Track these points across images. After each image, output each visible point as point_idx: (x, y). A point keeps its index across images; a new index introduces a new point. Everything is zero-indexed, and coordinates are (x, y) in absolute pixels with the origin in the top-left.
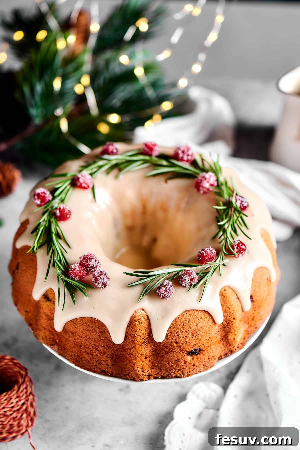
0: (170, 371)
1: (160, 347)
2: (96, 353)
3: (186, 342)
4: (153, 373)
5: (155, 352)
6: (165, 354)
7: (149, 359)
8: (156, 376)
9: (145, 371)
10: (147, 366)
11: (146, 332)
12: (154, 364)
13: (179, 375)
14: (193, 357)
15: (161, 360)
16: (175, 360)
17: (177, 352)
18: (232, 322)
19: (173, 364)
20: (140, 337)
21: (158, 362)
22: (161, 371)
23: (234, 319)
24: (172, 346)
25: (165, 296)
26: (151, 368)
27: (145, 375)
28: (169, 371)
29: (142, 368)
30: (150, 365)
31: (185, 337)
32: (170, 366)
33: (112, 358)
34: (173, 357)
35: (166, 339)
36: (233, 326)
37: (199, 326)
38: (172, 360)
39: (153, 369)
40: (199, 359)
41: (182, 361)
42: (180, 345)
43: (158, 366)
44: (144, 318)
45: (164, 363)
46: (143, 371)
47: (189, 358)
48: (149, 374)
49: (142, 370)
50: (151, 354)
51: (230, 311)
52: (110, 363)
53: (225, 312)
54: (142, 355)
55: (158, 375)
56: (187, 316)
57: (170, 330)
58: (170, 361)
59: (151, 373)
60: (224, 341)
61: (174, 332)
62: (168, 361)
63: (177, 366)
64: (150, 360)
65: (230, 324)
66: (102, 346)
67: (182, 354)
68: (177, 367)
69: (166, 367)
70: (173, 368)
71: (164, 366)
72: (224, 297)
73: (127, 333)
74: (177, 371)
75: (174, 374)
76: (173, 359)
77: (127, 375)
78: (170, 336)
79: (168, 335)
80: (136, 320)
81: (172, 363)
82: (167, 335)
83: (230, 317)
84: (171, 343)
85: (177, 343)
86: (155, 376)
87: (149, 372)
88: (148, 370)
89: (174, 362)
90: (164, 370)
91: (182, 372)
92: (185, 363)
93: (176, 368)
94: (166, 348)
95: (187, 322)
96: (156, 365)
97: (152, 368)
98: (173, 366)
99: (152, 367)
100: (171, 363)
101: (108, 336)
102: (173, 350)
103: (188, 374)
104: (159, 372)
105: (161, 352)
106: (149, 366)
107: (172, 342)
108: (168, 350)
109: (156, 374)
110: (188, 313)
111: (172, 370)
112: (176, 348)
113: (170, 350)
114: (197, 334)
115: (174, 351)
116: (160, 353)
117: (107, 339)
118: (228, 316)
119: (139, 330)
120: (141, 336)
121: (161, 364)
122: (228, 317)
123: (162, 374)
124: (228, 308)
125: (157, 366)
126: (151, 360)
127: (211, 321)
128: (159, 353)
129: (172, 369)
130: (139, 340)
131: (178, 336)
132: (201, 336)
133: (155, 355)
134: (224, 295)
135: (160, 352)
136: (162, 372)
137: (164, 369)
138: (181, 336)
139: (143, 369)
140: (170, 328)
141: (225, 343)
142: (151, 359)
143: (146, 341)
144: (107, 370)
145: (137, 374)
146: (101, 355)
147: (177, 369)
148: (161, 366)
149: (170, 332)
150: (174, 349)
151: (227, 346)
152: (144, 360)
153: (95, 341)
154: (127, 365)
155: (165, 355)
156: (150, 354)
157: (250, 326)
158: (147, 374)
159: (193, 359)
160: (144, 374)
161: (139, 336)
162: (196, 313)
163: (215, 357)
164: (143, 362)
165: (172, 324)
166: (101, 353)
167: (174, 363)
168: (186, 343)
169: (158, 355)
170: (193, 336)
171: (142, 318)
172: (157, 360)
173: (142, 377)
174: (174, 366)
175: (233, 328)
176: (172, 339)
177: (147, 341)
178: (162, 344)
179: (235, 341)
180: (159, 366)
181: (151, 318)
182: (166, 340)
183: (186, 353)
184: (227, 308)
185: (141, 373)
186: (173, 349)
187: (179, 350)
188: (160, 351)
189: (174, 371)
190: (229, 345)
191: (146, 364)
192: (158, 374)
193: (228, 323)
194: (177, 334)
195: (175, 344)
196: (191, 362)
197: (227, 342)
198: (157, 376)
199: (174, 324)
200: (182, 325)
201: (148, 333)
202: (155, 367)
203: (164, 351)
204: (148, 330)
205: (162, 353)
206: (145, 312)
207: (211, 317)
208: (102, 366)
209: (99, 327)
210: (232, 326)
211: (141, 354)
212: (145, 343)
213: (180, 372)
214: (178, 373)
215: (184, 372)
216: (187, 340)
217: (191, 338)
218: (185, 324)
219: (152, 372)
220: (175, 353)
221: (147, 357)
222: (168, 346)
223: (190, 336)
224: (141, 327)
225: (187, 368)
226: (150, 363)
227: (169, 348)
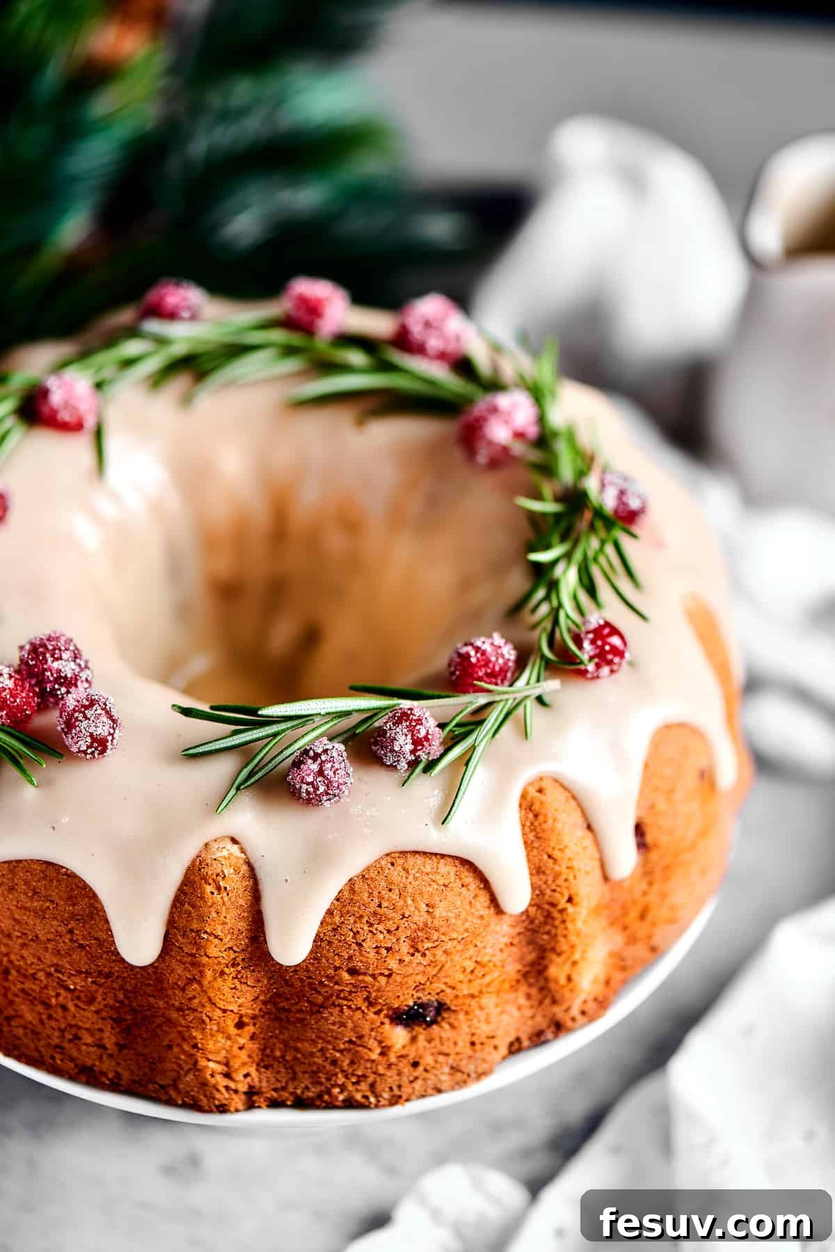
0: (329, 1079)
1: (292, 985)
2: (61, 999)
3: (387, 973)
4: (264, 1084)
5: (275, 1004)
6: (312, 1013)
7: (250, 1029)
8: (275, 1095)
9: (234, 1075)
10: (243, 1055)
11: (242, 925)
12: (268, 1051)
13: (358, 1097)
14: (414, 1033)
15: (296, 1035)
16: (346, 1039)
17: (353, 1006)
18: (562, 911)
19: (338, 1055)
20: (217, 941)
21: (285, 1043)
22: (294, 1078)
23: (570, 900)
24: (336, 983)
25: (318, 793)
26: (258, 1065)
27: (236, 1091)
28: (323, 1080)
29: (225, 1061)
30: (254, 1055)
31: (384, 952)
32: (329, 1061)
33: (118, 1021)
34: (339, 1028)
35: (315, 954)
36: (566, 928)
37: (437, 913)
38: (336, 1038)
39: (266, 1067)
40: (437, 1042)
41: (372, 1043)
42: (364, 981)
43: (283, 1057)
44: (237, 871)
45: (305, 1046)
46: (227, 1075)
47: (399, 1036)
48: (251, 1087)
49: (226, 1069)
50: (260, 1010)
51: (557, 868)
52: (109, 1040)
53: (537, 871)
54: (224, 1011)
55: (282, 1093)
56: (396, 874)
57: (328, 919)
58: (329, 1042)
59: (256, 1083)
60: (530, 985)
61: (344, 930)
62: (321, 1041)
63: (352, 1062)
64: (254, 1033)
65: (553, 919)
66: (80, 972)
67: (371, 1016)
68: (355, 1067)
69: (315, 1063)
70: (338, 1070)
71: (306, 1061)
72: (536, 816)
73: (171, 924)
74: (354, 1080)
75: (342, 1092)
76: (338, 1033)
77: (169, 1085)
78: (330, 943)
79: (322, 940)
80: (205, 879)
81: (334, 1049)
82: (318, 939)
83: (556, 894)
84: (331, 972)
85: (353, 972)
86: (272, 1095)
87: (249, 1079)
88: (247, 1073)
89: (342, 1046)
90: (306, 1076)
91: (372, 1086)
92: (382, 1054)
93: (350, 1071)
94: (315, 989)
95: (395, 895)
96: (278, 1054)
97: (262, 1064)
98: (339, 1062)
99: (262, 1060)
100: (331, 1051)
101: (102, 936)
102: (340, 1001)
103: (393, 1096)
104: (287, 1082)
105: (296, 1004)
106: (250, 1056)
107: (336, 969)
108: (320, 999)
109: (275, 1090)
110: (400, 861)
111: (333, 1075)
112: (350, 992)
113: (327, 998)
114: (428, 945)
115: (345, 1002)
116: (294, 1009)
117: (100, 943)
118: (548, 886)
119: (214, 915)
120: (221, 940)
121: (293, 1053)
122: (548, 892)
123: (299, 1091)
124: (550, 857)
125: (281, 1060)
126: (260, 1033)
127: (484, 899)
128: (287, 1007)
129: (336, 1075)
130: (213, 951)
131: (359, 945)
132: (446, 952)
133: (273, 1017)
134: (536, 807)
135: (293, 1004)
136: (296, 1083)
137: (305, 1072)
138: (369, 945)
139: (227, 1064)
140: (330, 912)
141: (534, 991)
142: (257, 1032)
143: (239, 960)
144: (97, 1063)
145: (204, 1084)
146: (76, 1006)
147: (353, 1075)
148: (295, 1059)
149: (330, 928)
150: (342, 995)
151: (541, 1003)
152: (233, 1030)
153: (58, 952)
154: (170, 1047)
155: (308, 1017)
156: (254, 1009)
157: (632, 940)
158: (243, 1087)
159: (414, 1039)
160: (232, 1085)
161: (216, 937)
162: (429, 865)
163: (495, 1042)
164: (229, 1038)
165: (338, 900)
166: (78, 998)
167: (341, 1051)
168: (389, 976)
169: (283, 1017)
170: (415, 950)
171: (228, 871)
172: (282, 1037)
173: (223, 1096)
174: (343, 1061)
175: (565, 936)
176: (336, 957)
177: (243, 960)
178: (303, 975)
179: (571, 985)
180: (288, 1058)
181: (261, 874)
182: (315, 959)
183: (387, 1016)
184: (545, 857)
185: (221, 1082)
186: (338, 997)
187: (359, 1001)
188: (293, 1002)
189: (341, 1079)
190: (547, 1001)
191: (241, 1048)
192: (284, 1089)
193: (548, 916)
194: (354, 938)
195: (346, 976)
196: (404, 1052)
197: (541, 989)
198: (280, 1096)
199: (345, 902)
200: (373, 906)
201: (250, 930)
202: (271, 1063)
203: (308, 1001)
204: (248, 917)
205: (300, 1011)
206: (243, 851)
207: (485, 883)
208: (79, 1050)
209: (71, 899)
210: (562, 926)
211: (220, 1008)
212: (238, 964)
213: (364, 1086)
214: (357, 1090)
215: (379, 1087)
216: (393, 964)
217: (407, 958)
218: (385, 904)
219: (260, 1081)
220: (347, 1012)
221: (245, 1020)
222: (321, 983)
223: (405, 948)
224: (224, 904)
225: (391, 1074)
226: (253, 1046)
227: (326, 989)
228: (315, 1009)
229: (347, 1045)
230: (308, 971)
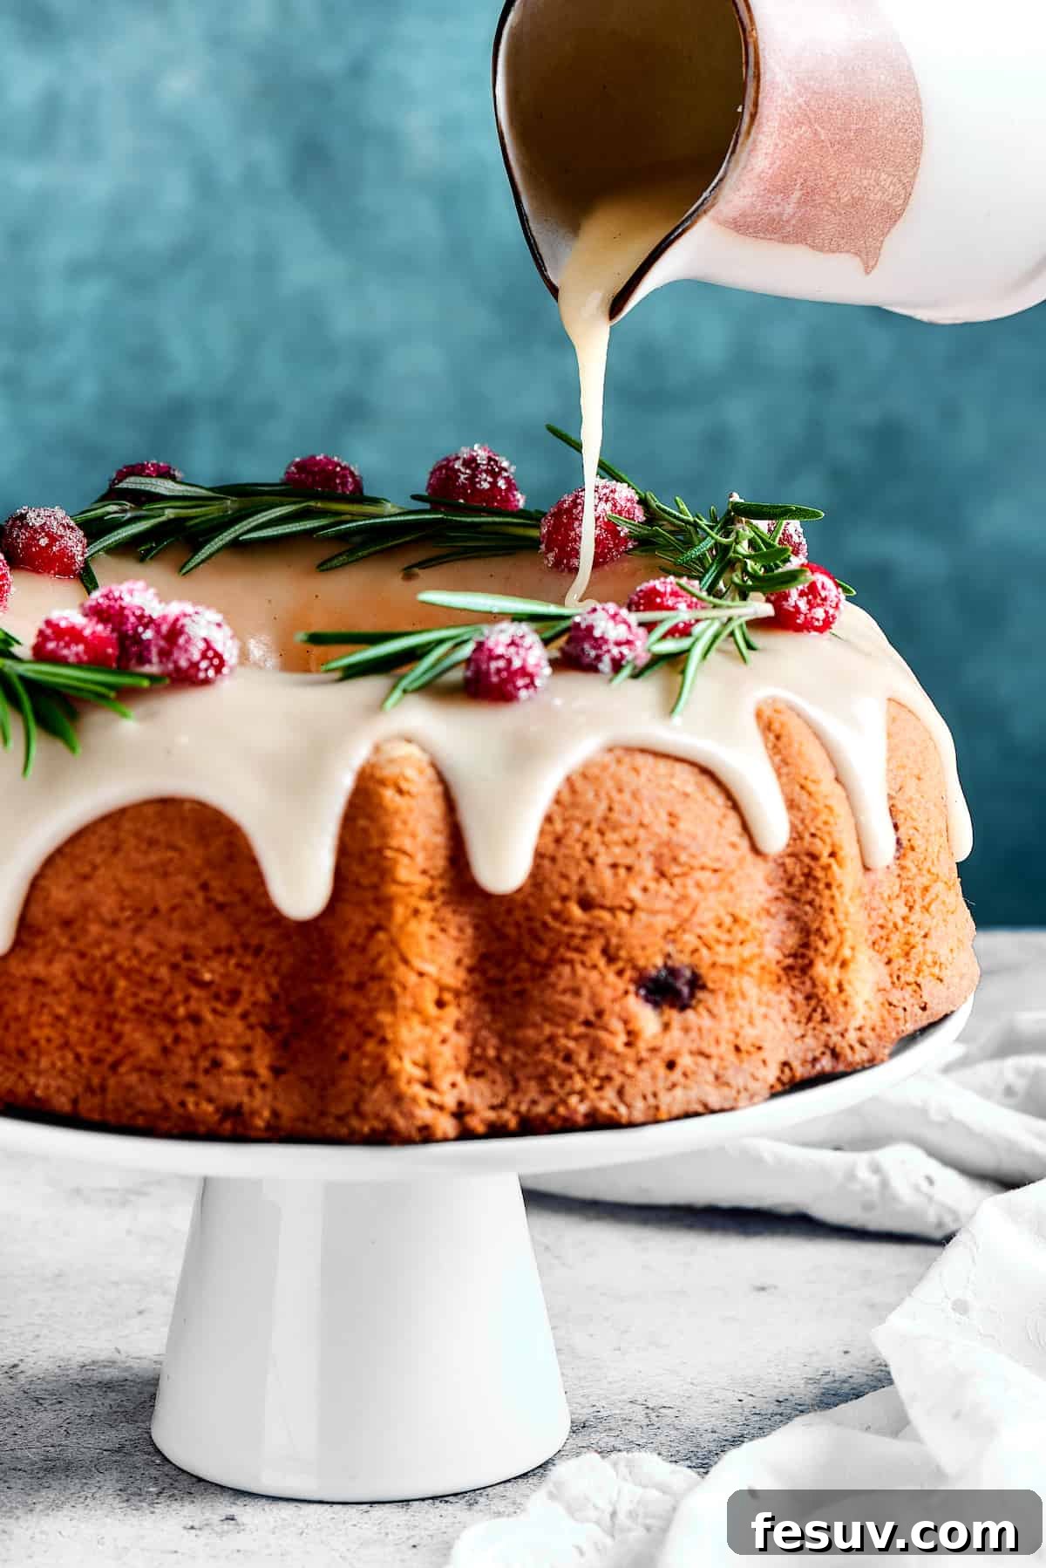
0: (562, 1085)
1: (505, 937)
2: (193, 1006)
3: (628, 906)
4: (477, 1099)
5: (483, 972)
6: (534, 979)
7: (453, 1013)
8: (494, 1118)
9: (437, 1083)
10: (448, 1054)
11: (439, 840)
12: (478, 1050)
13: (604, 1107)
14: (666, 1018)
15: (514, 1020)
16: (581, 1018)
17: (588, 962)
18: (827, 868)
19: (571, 1044)
20: (407, 861)
21: (499, 1035)
22: (515, 1089)
23: (832, 855)
24: (564, 923)
26: (466, 1073)
27: (441, 1108)
28: (555, 1086)
29: (424, 1061)
30: (461, 1054)
31: (622, 872)
32: (562, 1054)
33: (270, 1029)
34: (572, 998)
35: (537, 878)
36: (833, 897)
37: (682, 826)
38: (568, 1018)
39: (479, 1075)
40: (694, 1034)
41: (616, 1025)
42: (600, 919)
43: (498, 1059)
44: (421, 772)
45: (528, 1035)
46: (428, 1085)
47: (648, 1019)
48: (460, 1102)
49: (425, 1074)
50: (465, 983)
51: (814, 804)
52: (262, 1061)
53: (792, 805)
54: (421, 974)
55: (502, 1112)
56: (624, 772)
57: (548, 828)
58: (558, 1025)
59: (466, 1098)
60: (794, 988)
61: (569, 841)
62: (547, 1025)
63: (591, 1057)
64: (458, 1020)
65: (816, 879)
66: (218, 951)
67: (611, 977)
68: (596, 1062)
69: (542, 1062)
70: (573, 1069)
71: (530, 1060)
72: (778, 737)
73: (342, 850)
74: (596, 1082)
75: (582, 1101)
76: (571, 1007)
77: (348, 1114)
78: (553, 859)
79: (542, 856)
80: (382, 782)
81: (567, 1036)
82: (539, 855)
83: (817, 841)
84: (557, 905)
85: (586, 904)
86: (490, 1119)
87: (456, 1090)
88: (454, 1082)
89: (577, 1030)
90: (532, 1083)
91: (620, 1093)
92: (628, 1044)
93: (590, 1069)
94: (536, 938)
95: (627, 796)
96: (492, 1053)
97: (471, 1071)
98: (574, 1057)
99: (470, 1065)
100: (563, 1040)
101: (248, 885)
102: (570, 953)
103: (649, 1107)
104: (507, 1096)
105: (512, 967)
106: (456, 1058)
107: (565, 899)
108: (544, 953)
109: (493, 1108)
110: (627, 760)
111: (567, 1078)
112: (583, 938)
113: (553, 950)
114: (676, 870)
115: (576, 956)
116: (509, 976)
117: (247, 897)
118: (806, 827)
119: (400, 826)
120: (412, 858)
121: (513, 1049)
122: (807, 836)
123: (523, 1108)
124: (802, 787)
125: (496, 1062)
126: (466, 1021)
127: (733, 822)
128: (499, 976)
129: (570, 1077)
130: (403, 875)
131: (591, 861)
132: (698, 885)
133: (482, 995)
134: (776, 726)
135: (507, 969)
136: (519, 1096)
137: (530, 1078)
138: (603, 860)
139: (427, 1067)
140: (549, 819)
141: (799, 998)
142: (462, 1019)
143: (436, 890)
144: (246, 1099)
145: (400, 1096)
146: (214, 1011)
147: (594, 1075)
148: (515, 1059)
149: (551, 839)
150: (573, 944)
151: (809, 1019)
152: (432, 1009)
153: (187, 926)
154: (344, 1057)
155: (530, 987)
156: (456, 979)
158: (450, 1103)
159: (666, 1026)
160: (435, 1097)
161: (406, 854)
162: (663, 767)
163: (763, 1055)
164: (426, 1022)
165: (556, 802)
166: (217, 997)
167: (576, 1039)
168: (631, 912)
169: (495, 992)
170: (660, 875)
171: (410, 773)
172: (495, 1025)
173: (425, 1114)
174: (579, 1055)
175: (832, 911)
176: (562, 881)
177: (442, 891)
178: (519, 915)
179: (843, 997)
180: (507, 1058)
181: (452, 779)
182: (534, 886)
183: (632, 980)
184: (797, 788)
185: (423, 1093)
186: (568, 946)
187: (595, 954)
188: (506, 965)
189: (578, 1083)
190: (817, 1016)
191: (444, 1041)
192: (503, 1106)
193: (810, 875)
194: (583, 851)
195: (576, 911)
196: (657, 1043)
197: (808, 998)
198: (501, 1120)
199: (568, 801)
200: (601, 808)
201: (447, 848)
202: (484, 1068)
203: (528, 960)
204: (443, 830)
205: (517, 979)
206: (424, 750)
207: (734, 803)
208: (220, 1085)
209: (203, 838)
210: (827, 893)
211: (415, 970)
212: (435, 898)
213: (610, 1093)
214: (602, 1098)
215: (630, 1091)
216: (635, 893)
217: (652, 885)
218: (617, 807)
219: (472, 1094)
220: (581, 971)
221: (448, 997)
222: (545, 925)
223: (647, 867)
224: (410, 811)
225: (643, 1076)
226: (460, 1041)
227: (551, 935)
228: (538, 970)
229: (582, 1028)
230: (525, 906)
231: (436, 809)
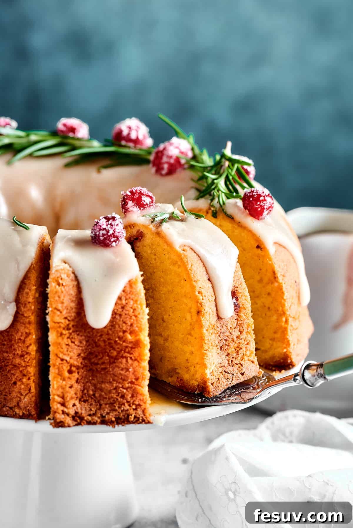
0: (119, 408)
1: (98, 346)
4: (83, 412)
5: (90, 360)
6: (110, 363)
7: (76, 375)
8: (90, 418)
9: (67, 404)
10: (72, 392)
11: (73, 305)
12: (85, 391)
15: (101, 380)
16: (129, 380)
17: (133, 358)
19: (125, 391)
20: (58, 313)
21: (95, 385)
22: (100, 408)
24: (124, 342)
25: (109, 234)
26: (80, 400)
27: (68, 415)
28: (117, 408)
29: (62, 395)
30: (78, 393)
32: (120, 395)
34: (126, 372)
35: (113, 322)
38: (124, 380)
39: (85, 401)
43: (94, 395)
44: (68, 276)
45: (106, 386)
46: (63, 404)
48: (76, 413)
49: (62, 400)
50: (82, 363)
54: (62, 360)
55: (94, 417)
57: (119, 302)
58: (119, 383)
59: (79, 411)
61: (128, 308)
62: (115, 382)
63: (133, 396)
64: (78, 379)
68: (134, 398)
69: (112, 397)
70: (125, 401)
71: (107, 397)
74: (134, 407)
76: (125, 376)
78: (120, 315)
79: (116, 314)
81: (122, 387)
82: (114, 313)
84: (121, 334)
86: (88, 418)
87: (75, 407)
88: (74, 404)
89: (127, 385)
90: (107, 406)
93: (132, 401)
94: (112, 347)
96: (91, 393)
97: (82, 400)
98: (126, 396)
99: (82, 397)
100: (121, 389)
102: (126, 354)
104: (96, 411)
105: (102, 358)
106: (76, 394)
107: (124, 332)
108: (115, 353)
109: (90, 415)
111: (122, 405)
112: (132, 348)
113: (119, 353)
115: (128, 355)
116: (100, 362)
119: (57, 298)
120: (61, 312)
121: (100, 392)
123: (104, 415)
125: (93, 397)
126: (81, 379)
128: (96, 361)
129: (124, 404)
131: (136, 316)
133: (88, 369)
136: (102, 411)
137: (106, 404)
139: (63, 397)
140: (120, 298)
142: (80, 378)
143: (71, 326)
147: (133, 404)
148: (100, 396)
149: (120, 307)
150: (127, 350)
152: (67, 374)
155: (108, 367)
156: (78, 362)
158: (72, 413)
160: (66, 410)
161: (59, 310)
164: (64, 379)
165: (124, 291)
167: (126, 389)
169: (94, 369)
171: (64, 276)
172: (93, 382)
173: (61, 417)
174: (127, 395)
176: (124, 325)
177: (73, 326)
180: (97, 395)
181: (80, 278)
182: (112, 326)
185: (60, 408)
186: (125, 351)
188: (99, 357)
191: (71, 387)
194: (133, 312)
195: (129, 336)
198: (93, 419)
199: (128, 292)
201: (76, 308)
202: (88, 398)
203: (108, 356)
204: (75, 301)
205: (103, 363)
206: (71, 268)
211: (60, 358)
212: (70, 329)
219: (81, 409)
220: (130, 361)
221: (73, 369)
222: (116, 342)
224: (62, 292)
226: (77, 387)
227: (118, 346)
228: (112, 360)
229: (130, 384)
230: (108, 334)
231: (73, 292)
